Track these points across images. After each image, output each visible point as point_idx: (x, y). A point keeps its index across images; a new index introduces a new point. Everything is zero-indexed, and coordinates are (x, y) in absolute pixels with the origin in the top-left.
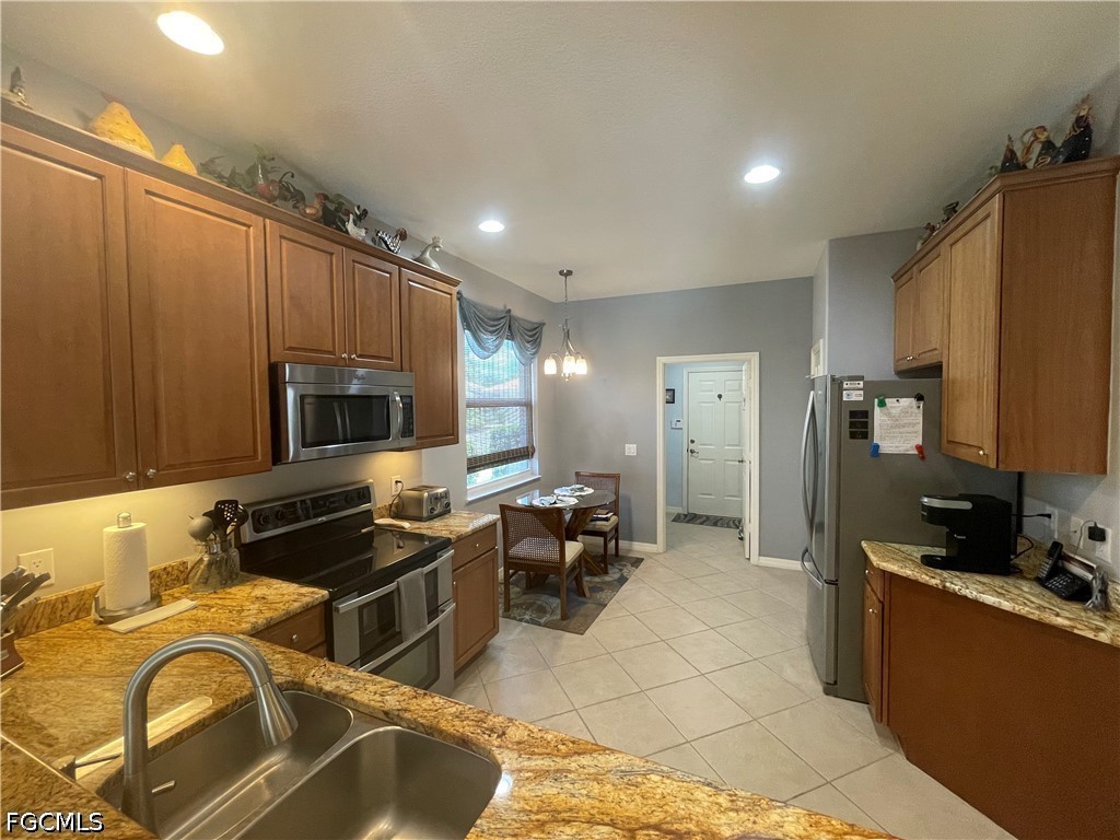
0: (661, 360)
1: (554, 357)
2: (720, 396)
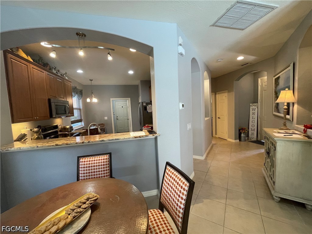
0: (111, 99)
1: (89, 98)
2: (122, 107)
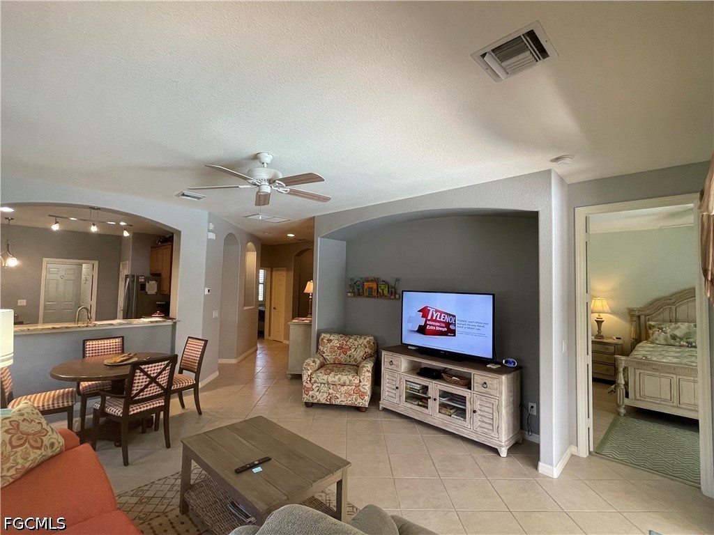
0: (45, 260)
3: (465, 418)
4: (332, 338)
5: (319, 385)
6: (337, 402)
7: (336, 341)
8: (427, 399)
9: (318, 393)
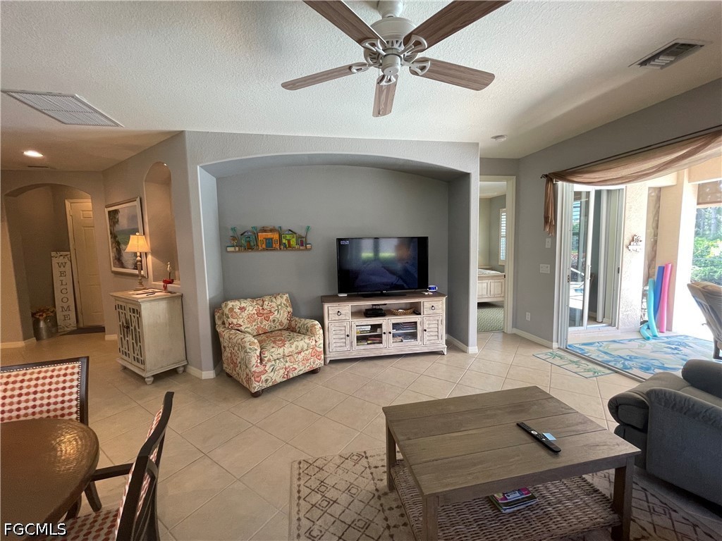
3: (416, 338)
4: (243, 305)
5: (273, 363)
6: (295, 374)
7: (251, 308)
8: (380, 336)
9: (273, 373)
